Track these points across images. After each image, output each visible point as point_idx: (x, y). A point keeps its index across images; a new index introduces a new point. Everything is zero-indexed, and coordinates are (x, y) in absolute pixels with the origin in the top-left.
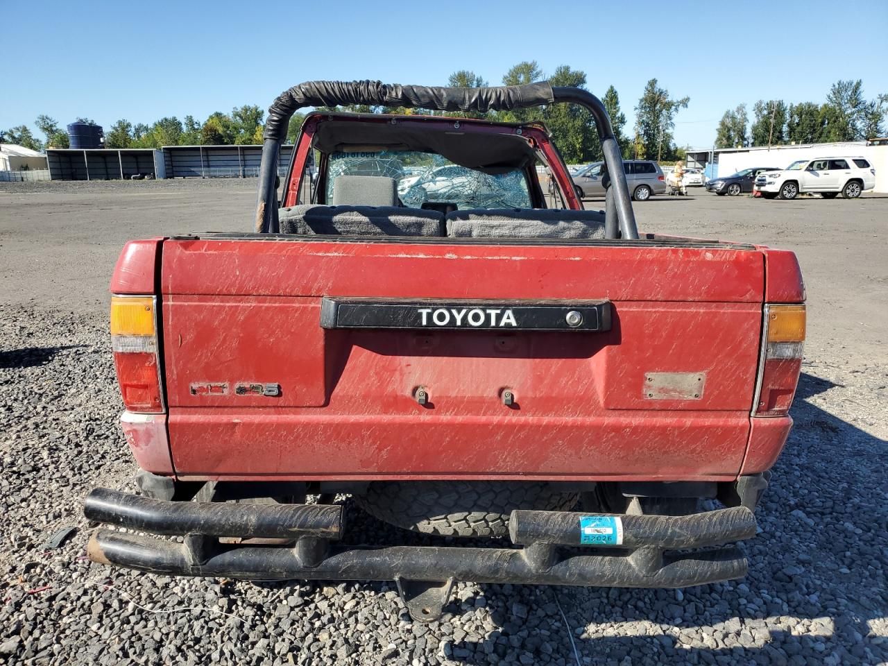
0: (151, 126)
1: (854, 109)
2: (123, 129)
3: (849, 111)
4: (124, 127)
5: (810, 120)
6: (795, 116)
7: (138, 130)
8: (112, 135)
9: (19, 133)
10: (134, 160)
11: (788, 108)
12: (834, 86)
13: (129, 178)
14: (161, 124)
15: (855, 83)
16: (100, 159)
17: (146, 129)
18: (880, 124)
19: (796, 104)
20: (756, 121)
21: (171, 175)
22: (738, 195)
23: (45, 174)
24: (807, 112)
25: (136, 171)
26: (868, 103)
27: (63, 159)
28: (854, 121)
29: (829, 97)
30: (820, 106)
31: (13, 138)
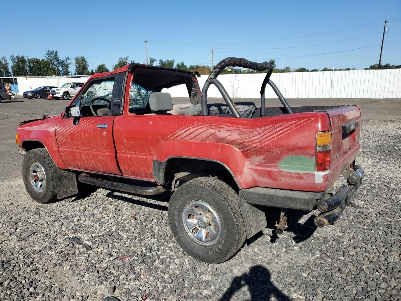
1: (57, 62)
3: (55, 63)
5: (38, 66)
6: (31, 63)
11: (27, 59)
12: (47, 52)
15: (55, 52)
18: (68, 69)
19: (30, 58)
20: (13, 65)
22: (39, 99)
24: (36, 62)
26: (62, 60)
28: (58, 67)
29: (46, 56)
30: (41, 60)
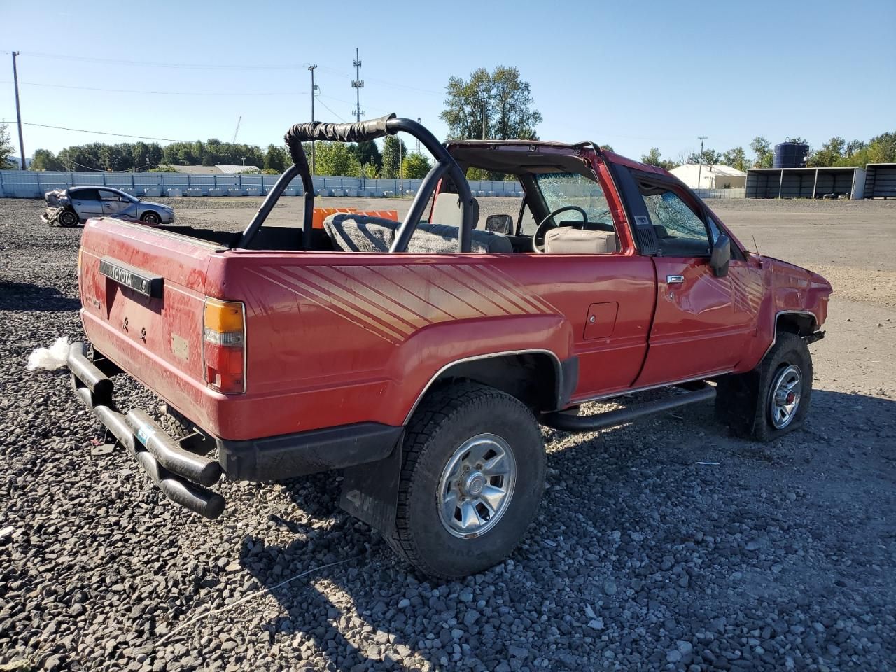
0: (867, 142)
2: (835, 147)
4: (836, 144)
7: (850, 148)
8: (821, 154)
9: (735, 155)
10: (832, 179)
13: (821, 197)
14: (880, 140)
16: (797, 178)
17: (861, 145)
21: (871, 195)
23: (740, 193)
25: (830, 190)
27: (761, 178)
31: (729, 159)
